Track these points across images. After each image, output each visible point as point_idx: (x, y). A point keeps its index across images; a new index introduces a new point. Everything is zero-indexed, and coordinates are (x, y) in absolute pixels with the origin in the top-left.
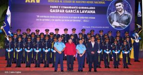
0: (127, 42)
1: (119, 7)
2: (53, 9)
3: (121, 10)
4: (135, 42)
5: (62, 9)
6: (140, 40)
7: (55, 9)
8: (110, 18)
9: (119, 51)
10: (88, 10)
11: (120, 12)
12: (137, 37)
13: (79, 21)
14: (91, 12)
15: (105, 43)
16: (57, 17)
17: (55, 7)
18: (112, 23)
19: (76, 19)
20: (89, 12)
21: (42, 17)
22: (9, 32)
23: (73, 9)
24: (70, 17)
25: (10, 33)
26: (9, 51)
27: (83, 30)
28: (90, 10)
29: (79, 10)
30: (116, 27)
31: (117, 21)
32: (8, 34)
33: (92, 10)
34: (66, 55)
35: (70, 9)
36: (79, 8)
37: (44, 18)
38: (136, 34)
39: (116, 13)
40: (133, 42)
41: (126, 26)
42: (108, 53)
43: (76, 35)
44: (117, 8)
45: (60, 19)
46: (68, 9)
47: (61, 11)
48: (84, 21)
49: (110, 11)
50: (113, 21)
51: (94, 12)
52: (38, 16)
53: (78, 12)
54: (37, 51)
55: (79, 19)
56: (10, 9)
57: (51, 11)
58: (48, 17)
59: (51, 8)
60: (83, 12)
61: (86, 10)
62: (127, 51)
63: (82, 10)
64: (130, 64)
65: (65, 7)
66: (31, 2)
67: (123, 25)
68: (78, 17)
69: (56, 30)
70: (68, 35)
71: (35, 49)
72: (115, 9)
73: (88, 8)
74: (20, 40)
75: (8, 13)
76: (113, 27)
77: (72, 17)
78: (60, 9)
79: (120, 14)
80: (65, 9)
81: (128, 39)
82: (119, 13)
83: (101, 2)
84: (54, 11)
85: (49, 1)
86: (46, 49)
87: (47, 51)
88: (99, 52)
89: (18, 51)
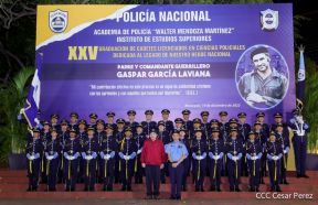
0: (277, 136)
1: (260, 63)
2: (123, 71)
3: (264, 68)
4: (295, 135)
5: (142, 71)
6: (307, 131)
7: (127, 70)
8: (242, 86)
9: (261, 154)
10: (195, 70)
11: (264, 72)
12: (299, 125)
13: (177, 93)
14: (202, 74)
15: (229, 139)
16: (132, 87)
17: (128, 67)
18: (246, 95)
19: (170, 90)
20: (197, 74)
21: (101, 87)
22: (36, 120)
23: (163, 70)
24: (157, 87)
25: (38, 122)
26: (32, 158)
27: (186, 113)
28: (199, 70)
29: (177, 71)
30: (255, 103)
31: (257, 92)
32: (34, 124)
33: (203, 70)
34: (144, 165)
35: (158, 70)
36: (177, 67)
37: (105, 90)
39: (255, 74)
40: (291, 136)
41: (278, 101)
42: (235, 158)
43: (170, 123)
44: (256, 64)
45: (138, 90)
46: (154, 70)
47: (139, 75)
48: (188, 93)
50: (250, 91)
51: (208, 74)
52: (93, 87)
53: (174, 74)
54: (89, 158)
55: (177, 90)
56: (38, 74)
57: (119, 75)
58: (113, 87)
59: (120, 70)
60: (185, 74)
61: (190, 70)
62: (277, 155)
63: (182, 70)
64: (286, 183)
65: (148, 67)
66: (80, 58)
67: (270, 99)
68: (175, 87)
69: (129, 113)
70: (154, 123)
71: (83, 154)
72: (251, 67)
73: (193, 66)
74: (54, 135)
75: (36, 82)
77: (162, 87)
78: (137, 71)
79: (264, 76)
80: (147, 71)
81: (280, 130)
82: (262, 75)
83: (224, 52)
84: (125, 75)
85: (115, 55)
86: (106, 153)
87: (107, 157)
88: (217, 157)
89: (50, 158)
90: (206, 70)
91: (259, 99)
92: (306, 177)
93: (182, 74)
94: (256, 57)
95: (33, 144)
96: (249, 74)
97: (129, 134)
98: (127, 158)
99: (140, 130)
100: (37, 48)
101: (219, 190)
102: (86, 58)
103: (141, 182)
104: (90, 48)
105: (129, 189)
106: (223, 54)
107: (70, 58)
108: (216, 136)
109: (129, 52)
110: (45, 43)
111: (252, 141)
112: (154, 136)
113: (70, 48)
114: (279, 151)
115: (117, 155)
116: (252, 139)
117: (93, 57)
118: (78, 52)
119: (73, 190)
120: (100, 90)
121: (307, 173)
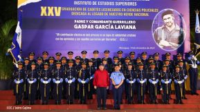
0: (180, 68)
1: (168, 21)
2: (78, 24)
3: (170, 24)
5: (91, 24)
7: (81, 24)
8: (156, 36)
10: (126, 25)
11: (170, 26)
13: (115, 40)
14: (131, 27)
16: (84, 35)
17: (81, 21)
19: (109, 37)
20: (127, 27)
21: (63, 35)
22: (19, 56)
23: (105, 24)
24: (101, 35)
25: (20, 58)
26: (18, 82)
27: (120, 52)
28: (129, 25)
29: (114, 25)
30: (164, 47)
31: (166, 40)
32: (18, 59)
33: (131, 24)
34: (95, 87)
35: (102, 24)
36: (114, 22)
37: (66, 37)
38: (193, 56)
39: (164, 28)
41: (179, 46)
42: (154, 83)
44: (165, 21)
45: (88, 37)
46: (99, 24)
47: (89, 27)
48: (121, 40)
49: (156, 26)
50: (161, 39)
51: (134, 27)
52: (58, 34)
53: (112, 27)
54: (58, 82)
55: (115, 37)
56: (20, 26)
57: (76, 27)
58: (72, 35)
59: (76, 23)
60: (119, 27)
61: (123, 24)
62: (181, 80)
63: (117, 25)
65: (95, 22)
66: (49, 15)
67: (174, 44)
68: (113, 35)
71: (54, 79)
72: (162, 23)
73: (125, 22)
75: (18, 30)
76: (161, 47)
77: (104, 35)
78: (88, 24)
80: (94, 24)
81: (182, 64)
82: (168, 28)
83: (144, 13)
84: (80, 27)
85: (73, 14)
86: (69, 79)
87: (70, 82)
88: (142, 82)
89: (31, 82)
90: (133, 24)
91: (167, 44)
92: (197, 95)
93: (117, 27)
94: (165, 17)
95: (18, 73)
96: (161, 28)
97: (84, 66)
98: (83, 82)
99: (91, 64)
100: (19, 7)
101: (144, 103)
102: (53, 15)
103: (92, 98)
104: (56, 8)
105: (85, 103)
106: (144, 15)
107: (42, 15)
108: (141, 68)
109: (82, 11)
110: (25, 4)
111: (165, 71)
112: (102, 68)
113: (42, 8)
114: (182, 78)
115: (76, 80)
116: (165, 70)
117: (58, 14)
118: (47, 11)
119: (47, 104)
120: (63, 37)
121: (198, 92)
